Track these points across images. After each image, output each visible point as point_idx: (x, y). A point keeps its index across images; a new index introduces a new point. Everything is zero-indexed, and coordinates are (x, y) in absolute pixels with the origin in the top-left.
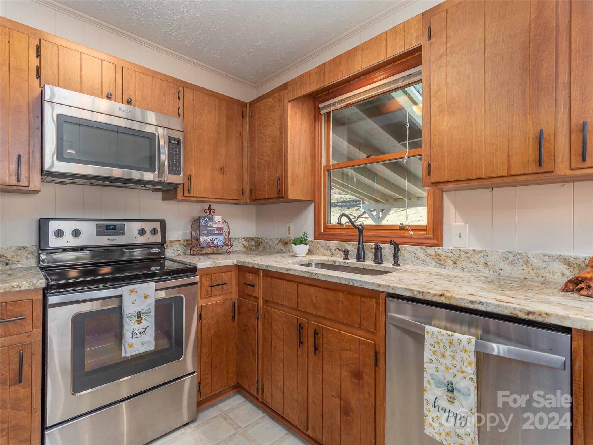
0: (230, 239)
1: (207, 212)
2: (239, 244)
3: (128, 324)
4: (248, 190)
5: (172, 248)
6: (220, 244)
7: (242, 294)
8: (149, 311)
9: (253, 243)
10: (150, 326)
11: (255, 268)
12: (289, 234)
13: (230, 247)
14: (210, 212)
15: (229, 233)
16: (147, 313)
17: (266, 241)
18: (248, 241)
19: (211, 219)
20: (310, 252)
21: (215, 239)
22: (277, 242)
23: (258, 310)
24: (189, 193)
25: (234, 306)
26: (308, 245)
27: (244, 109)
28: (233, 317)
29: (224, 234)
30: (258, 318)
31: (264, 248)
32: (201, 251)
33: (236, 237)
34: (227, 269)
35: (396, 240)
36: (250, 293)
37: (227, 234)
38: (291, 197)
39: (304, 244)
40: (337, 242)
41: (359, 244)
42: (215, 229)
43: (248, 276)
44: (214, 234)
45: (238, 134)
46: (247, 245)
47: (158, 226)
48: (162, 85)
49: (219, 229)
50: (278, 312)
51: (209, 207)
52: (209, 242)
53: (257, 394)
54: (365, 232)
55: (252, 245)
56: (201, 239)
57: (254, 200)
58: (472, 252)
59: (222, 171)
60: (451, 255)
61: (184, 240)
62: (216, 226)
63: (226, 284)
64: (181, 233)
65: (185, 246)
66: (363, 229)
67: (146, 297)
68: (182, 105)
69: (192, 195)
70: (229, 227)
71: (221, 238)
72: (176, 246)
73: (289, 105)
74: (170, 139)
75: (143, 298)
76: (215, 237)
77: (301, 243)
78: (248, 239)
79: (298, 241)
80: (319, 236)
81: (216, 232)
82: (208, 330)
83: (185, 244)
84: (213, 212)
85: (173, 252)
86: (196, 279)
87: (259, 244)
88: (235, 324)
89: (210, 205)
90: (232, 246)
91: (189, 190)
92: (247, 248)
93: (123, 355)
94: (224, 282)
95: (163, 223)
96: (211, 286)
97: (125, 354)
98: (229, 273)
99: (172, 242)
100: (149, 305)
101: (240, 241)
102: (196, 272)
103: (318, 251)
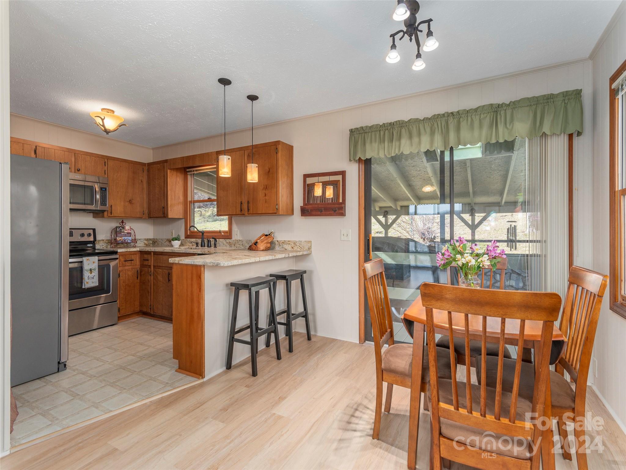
0: (135, 239)
1: (121, 224)
2: (141, 242)
3: (86, 273)
4: (146, 212)
5: (99, 244)
6: (129, 241)
7: (142, 266)
8: (95, 269)
9: (151, 242)
10: (96, 275)
11: (149, 251)
12: (172, 236)
13: (135, 243)
14: (123, 224)
15: (135, 235)
16: (94, 269)
17: (159, 241)
18: (148, 241)
19: (124, 228)
20: (182, 245)
21: (126, 239)
22: (166, 241)
23: (151, 271)
24: (111, 214)
25: (138, 271)
26: (180, 241)
27: (144, 167)
28: (138, 277)
29: (132, 236)
30: (151, 275)
31: (158, 244)
32: (117, 246)
33: (139, 238)
34: (135, 253)
35: (215, 237)
36: (146, 264)
37: (134, 236)
38: (170, 217)
39: (178, 240)
40: (195, 239)
41: (202, 239)
42: (126, 233)
43: (146, 256)
44: (125, 236)
45: (140, 181)
46: (147, 243)
47: (91, 232)
48: (95, 160)
49: (128, 233)
50: (160, 270)
51: (122, 221)
52: (123, 241)
53: (151, 311)
54: (205, 234)
55: (151, 243)
56: (117, 239)
57: (150, 218)
58: (239, 241)
59: (131, 202)
60: (233, 242)
61: (106, 240)
62: (127, 232)
63: (133, 260)
64: (104, 236)
65: (107, 243)
66: (204, 232)
67: (94, 263)
68: (107, 169)
69: (112, 215)
70: (135, 233)
71: (130, 238)
72: (101, 243)
73: (169, 171)
74: (101, 188)
75: (92, 263)
76: (126, 238)
77: (176, 240)
78: (147, 240)
79: (174, 239)
80: (187, 237)
81: (127, 235)
82: (123, 282)
83: (107, 242)
84: (125, 224)
85: (99, 246)
86: (117, 256)
87: (155, 242)
88: (139, 281)
89: (123, 220)
90: (136, 242)
91: (111, 213)
92: (147, 245)
93: (83, 287)
94: (132, 259)
95: (94, 230)
96: (125, 261)
97: (85, 287)
98: (135, 255)
99: (99, 241)
100: (95, 266)
101: (142, 241)
102: (117, 253)
103: (186, 244)
